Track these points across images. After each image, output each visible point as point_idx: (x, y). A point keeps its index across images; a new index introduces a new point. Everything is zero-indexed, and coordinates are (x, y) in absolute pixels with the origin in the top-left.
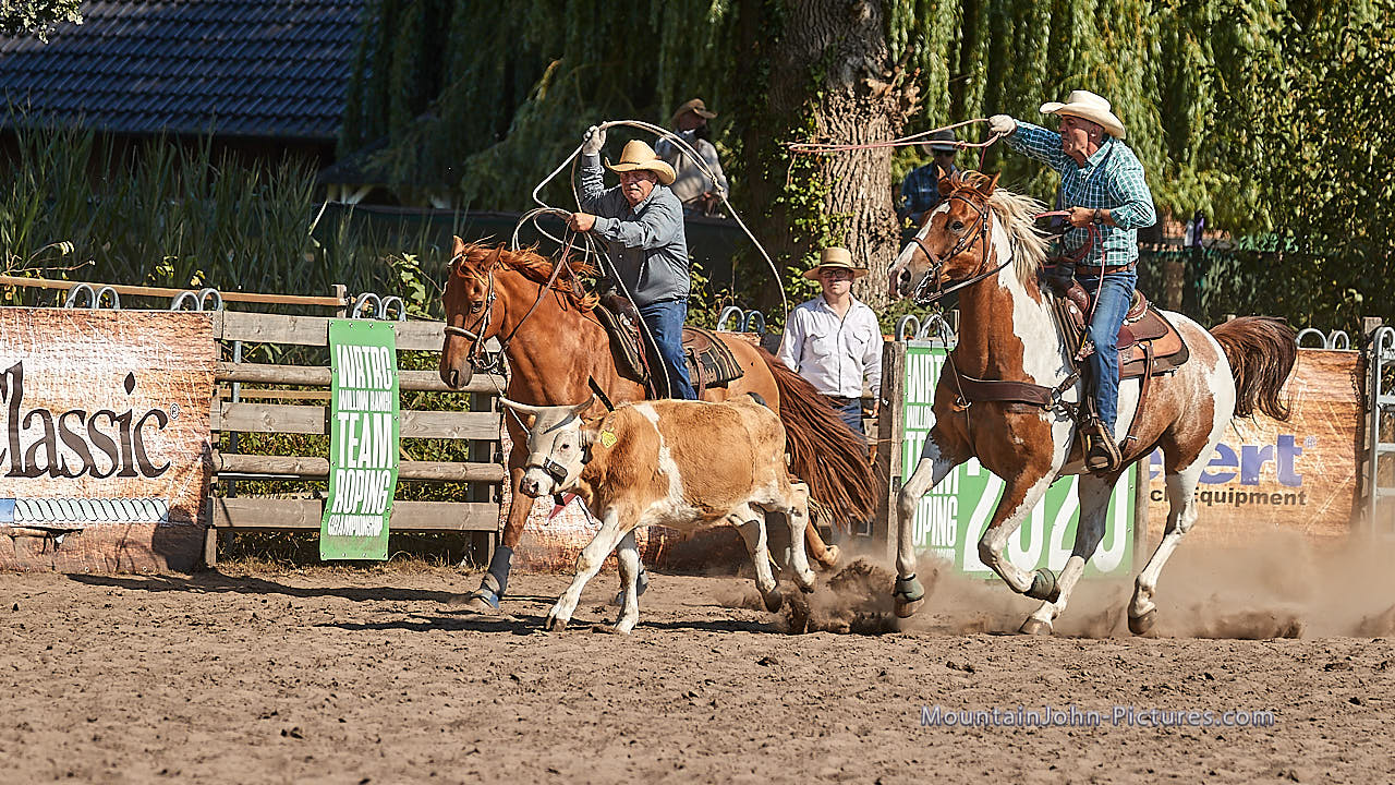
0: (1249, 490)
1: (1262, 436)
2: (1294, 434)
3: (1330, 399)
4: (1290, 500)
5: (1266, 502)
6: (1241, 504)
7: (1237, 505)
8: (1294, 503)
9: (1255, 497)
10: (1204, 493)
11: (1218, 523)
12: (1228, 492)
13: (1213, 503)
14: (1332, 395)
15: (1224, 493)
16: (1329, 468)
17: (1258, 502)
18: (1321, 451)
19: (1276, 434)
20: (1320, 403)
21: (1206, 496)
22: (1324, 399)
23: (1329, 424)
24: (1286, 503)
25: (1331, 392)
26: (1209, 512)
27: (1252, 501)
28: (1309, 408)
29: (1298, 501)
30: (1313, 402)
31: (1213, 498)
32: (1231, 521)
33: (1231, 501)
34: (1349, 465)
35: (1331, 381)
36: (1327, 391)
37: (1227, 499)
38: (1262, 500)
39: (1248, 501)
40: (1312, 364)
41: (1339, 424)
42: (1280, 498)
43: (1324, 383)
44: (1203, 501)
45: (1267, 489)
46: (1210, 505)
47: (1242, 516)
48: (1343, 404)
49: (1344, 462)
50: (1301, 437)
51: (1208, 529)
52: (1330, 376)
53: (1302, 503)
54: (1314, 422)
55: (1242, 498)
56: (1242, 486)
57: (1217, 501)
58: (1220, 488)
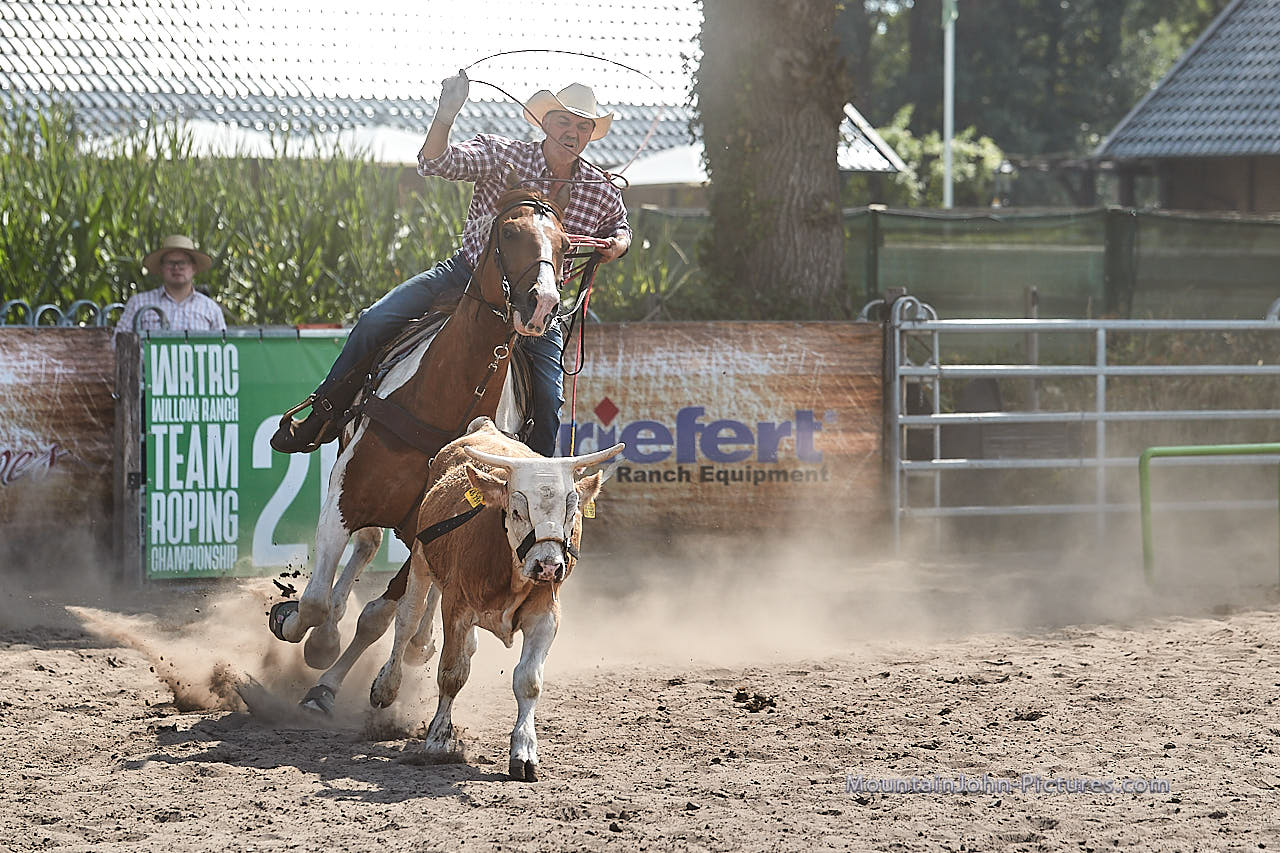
0: (767, 468)
1: (779, 413)
2: (813, 409)
3: (849, 372)
4: (811, 477)
5: (786, 480)
6: (760, 483)
7: (755, 483)
8: (816, 479)
9: (774, 476)
10: (720, 472)
11: (736, 501)
12: (744, 469)
13: (731, 482)
14: (851, 368)
15: (741, 472)
16: (851, 443)
17: (778, 479)
18: (842, 426)
19: (794, 409)
20: (838, 376)
21: (722, 476)
22: (842, 372)
23: (849, 397)
24: (808, 479)
25: (850, 364)
26: (727, 492)
27: (771, 479)
28: (826, 382)
29: (819, 477)
30: (829, 376)
31: (730, 476)
32: (751, 500)
33: (749, 479)
34: (871, 438)
35: (851, 353)
36: (845, 364)
37: (744, 477)
38: (782, 477)
39: (767, 478)
40: (831, 337)
41: (860, 398)
42: (801, 475)
43: (843, 356)
44: (719, 479)
45: (786, 467)
46: (727, 484)
47: (763, 495)
48: (863, 377)
49: (867, 436)
50: (820, 411)
51: (727, 509)
52: (850, 348)
53: (825, 480)
54: (833, 396)
55: (760, 476)
56: (759, 464)
57: (734, 479)
58: (737, 467)
